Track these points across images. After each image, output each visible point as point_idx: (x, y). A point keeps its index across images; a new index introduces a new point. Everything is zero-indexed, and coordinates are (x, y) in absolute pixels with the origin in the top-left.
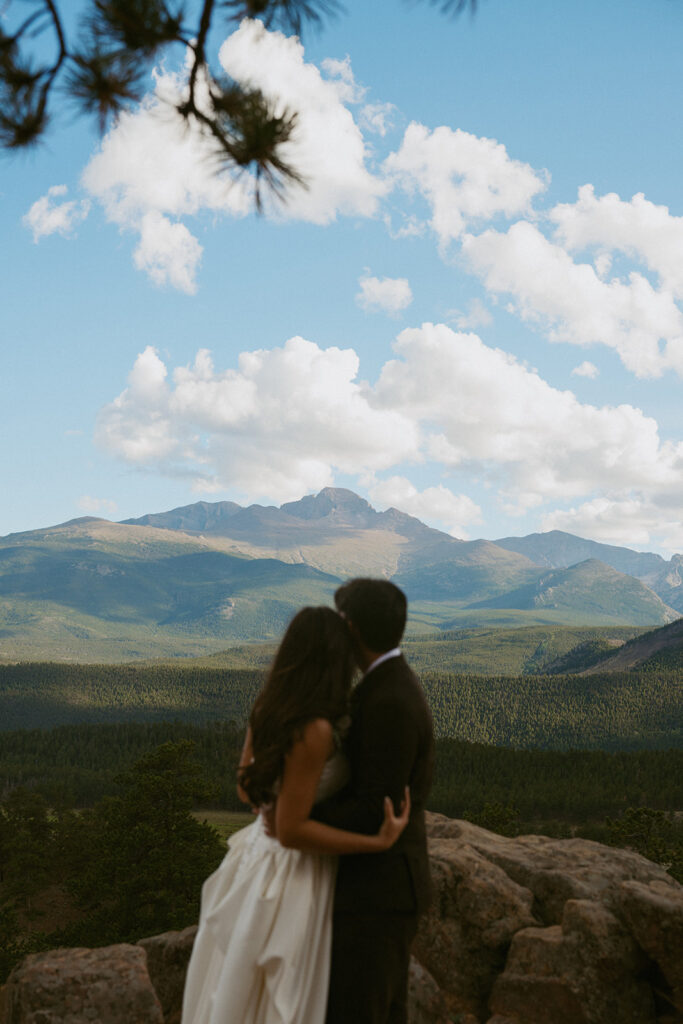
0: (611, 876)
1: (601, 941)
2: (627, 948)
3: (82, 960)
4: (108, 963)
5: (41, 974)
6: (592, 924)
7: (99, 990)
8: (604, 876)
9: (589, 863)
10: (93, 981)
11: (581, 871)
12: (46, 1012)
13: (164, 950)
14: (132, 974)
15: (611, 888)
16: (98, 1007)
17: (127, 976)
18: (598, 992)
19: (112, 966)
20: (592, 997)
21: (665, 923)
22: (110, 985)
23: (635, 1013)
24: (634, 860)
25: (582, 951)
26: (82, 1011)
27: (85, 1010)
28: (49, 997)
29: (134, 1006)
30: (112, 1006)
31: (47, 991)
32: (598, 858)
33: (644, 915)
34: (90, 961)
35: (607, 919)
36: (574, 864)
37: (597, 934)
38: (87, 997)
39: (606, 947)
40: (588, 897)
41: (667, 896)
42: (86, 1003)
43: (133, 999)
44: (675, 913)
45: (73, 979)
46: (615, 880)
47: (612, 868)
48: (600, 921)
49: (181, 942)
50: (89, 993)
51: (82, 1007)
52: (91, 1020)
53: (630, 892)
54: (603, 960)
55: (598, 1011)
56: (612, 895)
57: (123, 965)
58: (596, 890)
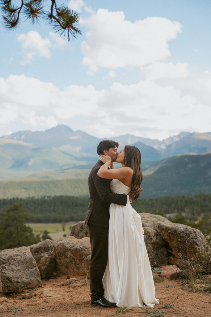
0: (154, 221)
1: (152, 237)
2: (159, 239)
3: (13, 251)
4: (20, 251)
5: (2, 255)
6: (150, 233)
7: (18, 258)
8: (152, 221)
9: (147, 218)
10: (16, 256)
11: (146, 220)
12: (4, 265)
13: (33, 249)
14: (27, 253)
15: (154, 224)
16: (18, 263)
17: (26, 254)
18: (152, 251)
19: (21, 252)
20: (151, 252)
21: (169, 231)
22: (21, 257)
23: (162, 256)
24: (159, 217)
25: (148, 240)
26: (14, 264)
27: (15, 264)
28: (5, 261)
29: (28, 262)
30: (22, 262)
31: (4, 259)
32: (150, 217)
33: (163, 230)
34: (15, 251)
35: (154, 231)
36: (143, 219)
37: (151, 235)
38: (15, 261)
39: (154, 239)
40: (148, 227)
41: (169, 224)
42: (15, 262)
43: (28, 260)
44: (172, 228)
45: (11, 256)
46: (155, 222)
47: (154, 219)
48: (152, 232)
49: (38, 246)
50: (15, 260)
51: (14, 263)
52: (17, 266)
53: (159, 224)
54: (153, 242)
55: (153, 256)
56: (154, 226)
57: (24, 252)
58: (150, 225)
